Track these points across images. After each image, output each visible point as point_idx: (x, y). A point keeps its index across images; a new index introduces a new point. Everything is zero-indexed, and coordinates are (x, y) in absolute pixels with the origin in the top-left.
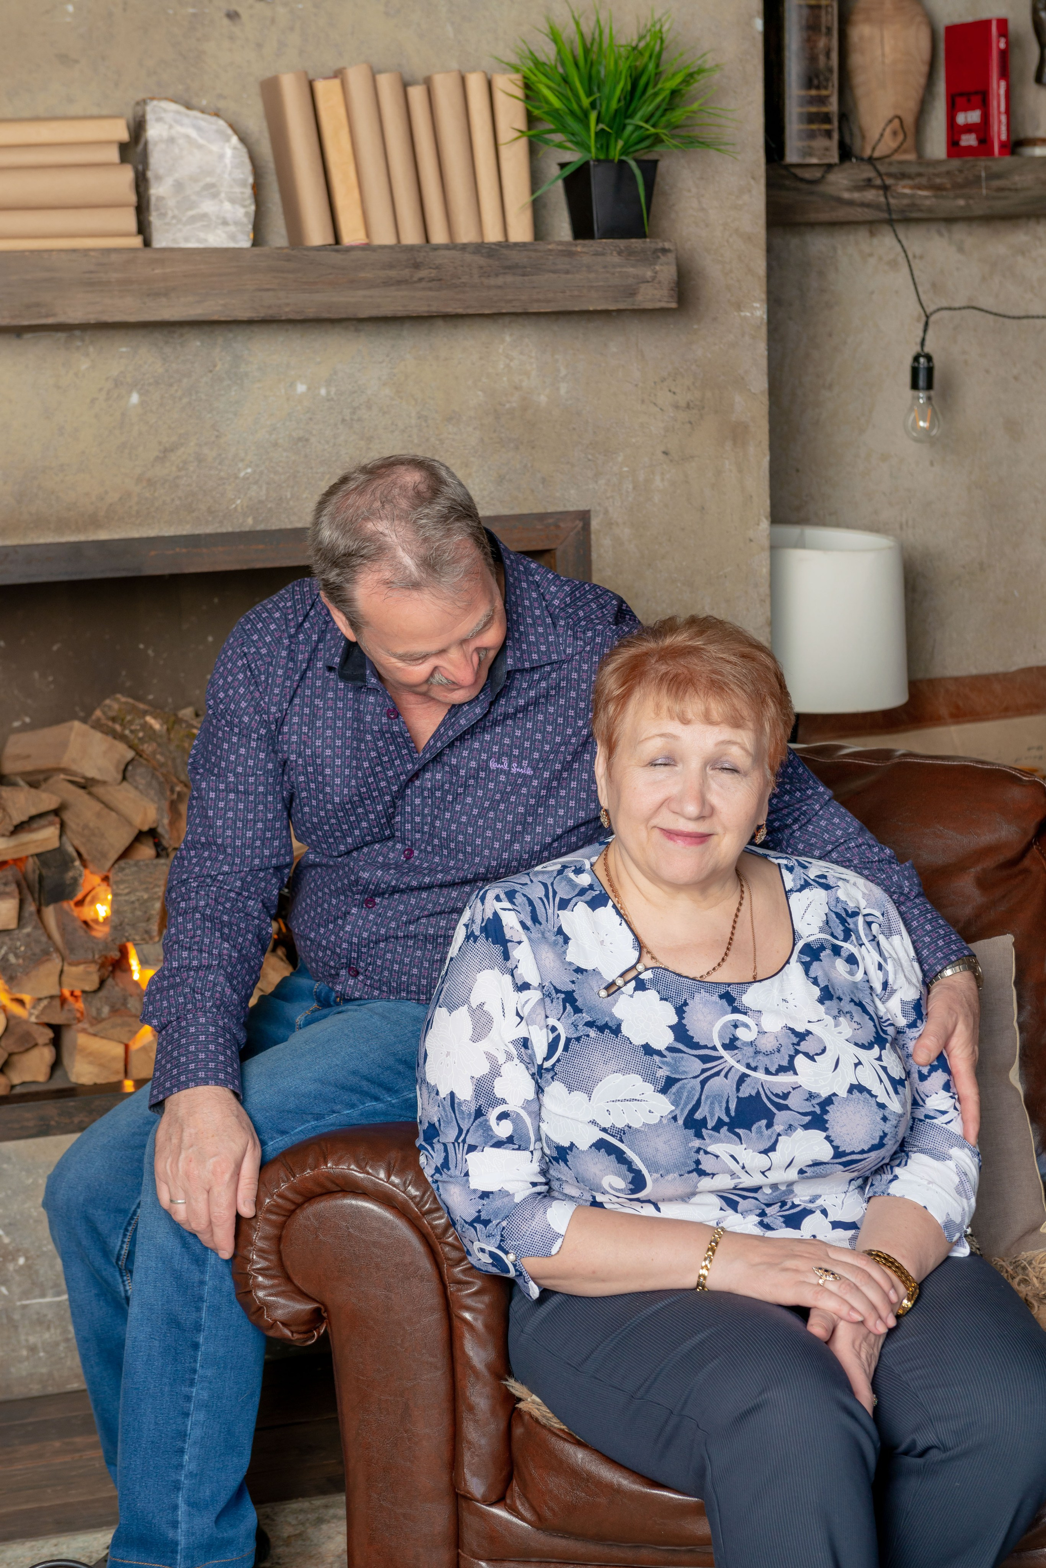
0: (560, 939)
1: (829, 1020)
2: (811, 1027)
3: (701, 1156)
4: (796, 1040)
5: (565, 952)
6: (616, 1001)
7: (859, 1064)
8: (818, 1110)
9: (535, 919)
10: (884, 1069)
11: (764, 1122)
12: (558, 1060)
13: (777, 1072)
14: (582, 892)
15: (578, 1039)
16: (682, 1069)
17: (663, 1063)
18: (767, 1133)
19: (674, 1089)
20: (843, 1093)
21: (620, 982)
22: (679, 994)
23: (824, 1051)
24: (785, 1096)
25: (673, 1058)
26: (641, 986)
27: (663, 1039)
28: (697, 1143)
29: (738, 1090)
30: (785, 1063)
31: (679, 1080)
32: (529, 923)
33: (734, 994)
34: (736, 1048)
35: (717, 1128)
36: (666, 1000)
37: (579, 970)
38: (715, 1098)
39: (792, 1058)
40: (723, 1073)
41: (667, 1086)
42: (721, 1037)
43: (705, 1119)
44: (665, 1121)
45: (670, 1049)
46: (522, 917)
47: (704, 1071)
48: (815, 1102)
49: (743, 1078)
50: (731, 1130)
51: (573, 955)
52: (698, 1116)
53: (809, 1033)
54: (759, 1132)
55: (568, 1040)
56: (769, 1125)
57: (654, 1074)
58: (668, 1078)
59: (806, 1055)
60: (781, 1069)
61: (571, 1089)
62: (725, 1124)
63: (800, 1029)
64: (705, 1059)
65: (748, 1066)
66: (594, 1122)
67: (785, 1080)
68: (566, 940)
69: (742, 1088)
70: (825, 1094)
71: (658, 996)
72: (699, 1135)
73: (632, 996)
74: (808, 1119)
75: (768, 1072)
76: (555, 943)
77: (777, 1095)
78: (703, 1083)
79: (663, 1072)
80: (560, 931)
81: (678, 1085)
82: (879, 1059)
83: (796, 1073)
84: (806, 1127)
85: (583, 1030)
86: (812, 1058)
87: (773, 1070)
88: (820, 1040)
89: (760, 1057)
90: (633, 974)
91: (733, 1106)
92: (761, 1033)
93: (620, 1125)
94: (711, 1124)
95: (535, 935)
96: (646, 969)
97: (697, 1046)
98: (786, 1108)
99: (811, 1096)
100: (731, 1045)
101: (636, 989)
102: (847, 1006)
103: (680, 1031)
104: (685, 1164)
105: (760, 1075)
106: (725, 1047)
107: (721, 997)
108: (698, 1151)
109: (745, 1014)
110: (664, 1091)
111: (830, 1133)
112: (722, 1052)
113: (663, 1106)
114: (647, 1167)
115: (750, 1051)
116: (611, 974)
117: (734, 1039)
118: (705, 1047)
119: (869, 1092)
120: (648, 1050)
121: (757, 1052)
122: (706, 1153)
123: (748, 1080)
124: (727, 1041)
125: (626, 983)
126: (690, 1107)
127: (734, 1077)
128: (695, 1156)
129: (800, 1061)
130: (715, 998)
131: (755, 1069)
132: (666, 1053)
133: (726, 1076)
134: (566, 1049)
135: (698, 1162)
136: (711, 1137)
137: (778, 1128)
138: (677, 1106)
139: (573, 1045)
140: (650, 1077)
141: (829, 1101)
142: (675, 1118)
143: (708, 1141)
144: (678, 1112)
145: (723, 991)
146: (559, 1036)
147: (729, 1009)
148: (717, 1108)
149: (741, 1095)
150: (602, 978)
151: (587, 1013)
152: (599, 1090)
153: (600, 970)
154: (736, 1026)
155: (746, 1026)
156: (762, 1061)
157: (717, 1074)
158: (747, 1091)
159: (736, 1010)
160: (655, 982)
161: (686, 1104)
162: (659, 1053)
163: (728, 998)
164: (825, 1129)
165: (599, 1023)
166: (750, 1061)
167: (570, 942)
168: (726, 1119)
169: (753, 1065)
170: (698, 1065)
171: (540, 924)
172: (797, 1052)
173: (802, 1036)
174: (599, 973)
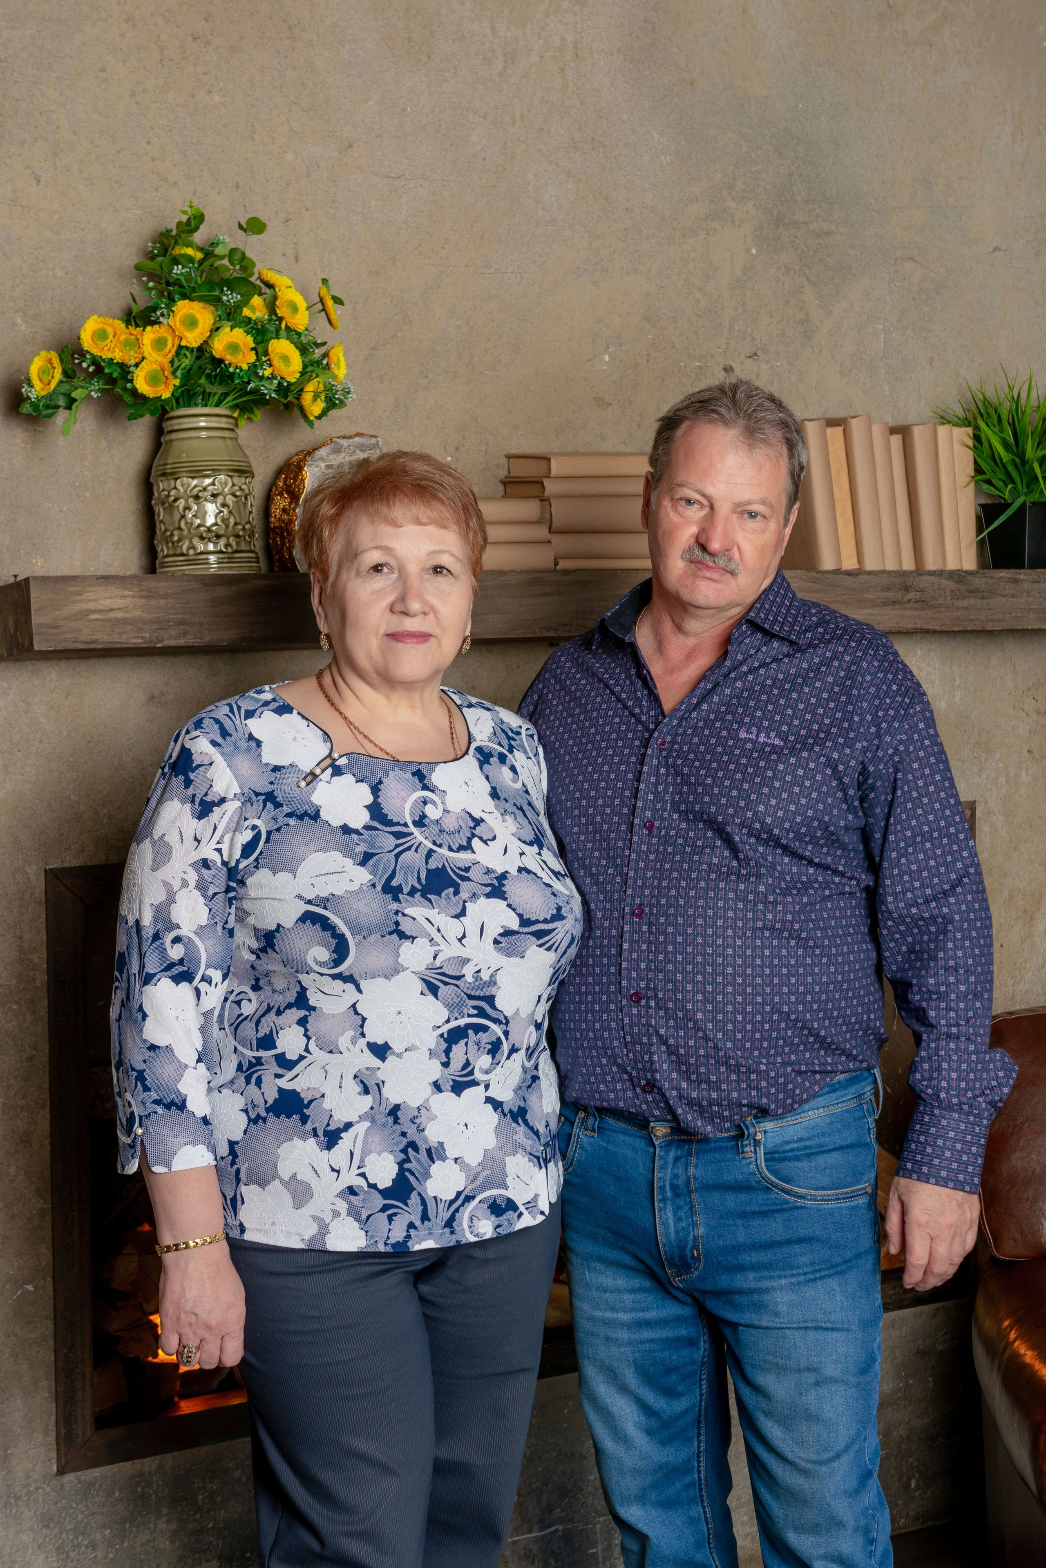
0: (253, 744)
1: (497, 814)
2: (485, 816)
3: (400, 918)
4: (472, 824)
5: (260, 755)
6: (315, 789)
7: (522, 854)
8: (495, 883)
9: (224, 733)
10: (545, 862)
11: (451, 890)
12: (261, 853)
13: (458, 851)
14: (266, 704)
15: (278, 830)
16: (377, 845)
17: (360, 840)
18: (454, 899)
19: (372, 862)
20: (514, 871)
21: (318, 771)
22: (374, 773)
23: (494, 838)
24: (467, 870)
25: (369, 836)
26: (337, 771)
27: (360, 818)
28: (395, 906)
29: (427, 863)
30: (464, 843)
31: (375, 854)
32: (219, 740)
33: (424, 771)
34: (424, 825)
35: (412, 892)
36: (362, 781)
37: (276, 769)
38: (408, 869)
39: (469, 840)
40: (414, 848)
41: (365, 859)
42: (412, 814)
43: (400, 887)
44: (365, 888)
45: (367, 827)
46: (212, 736)
47: (397, 846)
48: (493, 876)
49: (430, 854)
50: (424, 896)
51: (269, 756)
52: (394, 883)
53: (482, 820)
54: (448, 898)
55: (269, 833)
56: (457, 893)
57: (353, 850)
58: (365, 853)
59: (481, 838)
60: (461, 848)
61: (275, 872)
62: (418, 890)
63: (477, 814)
64: (398, 835)
65: (434, 843)
66: (299, 897)
67: (464, 857)
68: (259, 743)
69: (430, 861)
70: (500, 870)
71: (353, 779)
72: (396, 899)
73: (329, 782)
74: (489, 889)
75: (450, 849)
76: (249, 749)
77: (460, 868)
78: (397, 856)
79: (361, 849)
80: (251, 737)
81: (375, 859)
82: (539, 854)
83: (473, 852)
84: (488, 896)
85: (282, 820)
86: (485, 842)
87: (455, 847)
88: (491, 828)
89: (444, 835)
90: (328, 761)
91: (423, 876)
92: (446, 811)
93: (324, 894)
94: (406, 890)
95: (227, 749)
96: (341, 757)
97: (390, 823)
98: (468, 879)
99: (489, 871)
100: (420, 822)
101: (332, 775)
102: (509, 806)
103: (375, 810)
104: (385, 925)
105: (444, 851)
106: (417, 824)
107: (414, 774)
108: (397, 912)
109: (433, 791)
110: (363, 863)
111: (510, 901)
112: (412, 828)
113: (363, 876)
114: (350, 929)
115: (435, 829)
116: (306, 766)
117: (423, 816)
118: (398, 824)
119: (535, 874)
120: (346, 830)
121: (441, 831)
122: (404, 915)
123: (435, 855)
124: (417, 819)
125: (323, 771)
126: (386, 876)
127: (423, 852)
128: (395, 918)
129: (476, 842)
130: (408, 775)
131: (440, 846)
132: (363, 831)
133: (416, 851)
134: (267, 841)
135: (397, 924)
136: (407, 901)
137: (464, 895)
138: (375, 876)
139: (275, 836)
140: (348, 853)
141: (503, 876)
142: (374, 885)
143: (404, 904)
144: (376, 880)
145: (415, 769)
146: (259, 833)
147: (420, 786)
148: (410, 877)
149: (429, 867)
150: (300, 770)
151: (288, 805)
152: (302, 870)
153: (297, 763)
154: (425, 803)
155: (434, 803)
156: (445, 839)
157: (409, 848)
158: (433, 864)
159: (425, 788)
160: (350, 767)
161: (383, 874)
162: (357, 832)
163: (420, 775)
164: (505, 899)
165: (298, 813)
166: (436, 838)
167: (263, 745)
168: (419, 887)
169: (438, 842)
170: (392, 841)
171: (230, 735)
172: (474, 835)
173: (478, 822)
174: (297, 767)
